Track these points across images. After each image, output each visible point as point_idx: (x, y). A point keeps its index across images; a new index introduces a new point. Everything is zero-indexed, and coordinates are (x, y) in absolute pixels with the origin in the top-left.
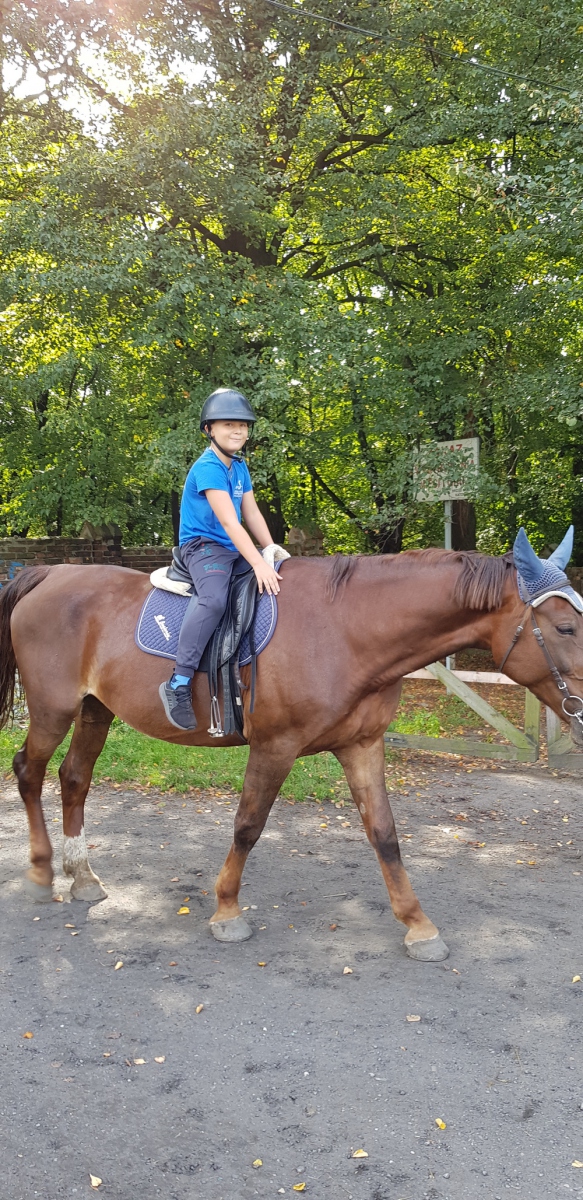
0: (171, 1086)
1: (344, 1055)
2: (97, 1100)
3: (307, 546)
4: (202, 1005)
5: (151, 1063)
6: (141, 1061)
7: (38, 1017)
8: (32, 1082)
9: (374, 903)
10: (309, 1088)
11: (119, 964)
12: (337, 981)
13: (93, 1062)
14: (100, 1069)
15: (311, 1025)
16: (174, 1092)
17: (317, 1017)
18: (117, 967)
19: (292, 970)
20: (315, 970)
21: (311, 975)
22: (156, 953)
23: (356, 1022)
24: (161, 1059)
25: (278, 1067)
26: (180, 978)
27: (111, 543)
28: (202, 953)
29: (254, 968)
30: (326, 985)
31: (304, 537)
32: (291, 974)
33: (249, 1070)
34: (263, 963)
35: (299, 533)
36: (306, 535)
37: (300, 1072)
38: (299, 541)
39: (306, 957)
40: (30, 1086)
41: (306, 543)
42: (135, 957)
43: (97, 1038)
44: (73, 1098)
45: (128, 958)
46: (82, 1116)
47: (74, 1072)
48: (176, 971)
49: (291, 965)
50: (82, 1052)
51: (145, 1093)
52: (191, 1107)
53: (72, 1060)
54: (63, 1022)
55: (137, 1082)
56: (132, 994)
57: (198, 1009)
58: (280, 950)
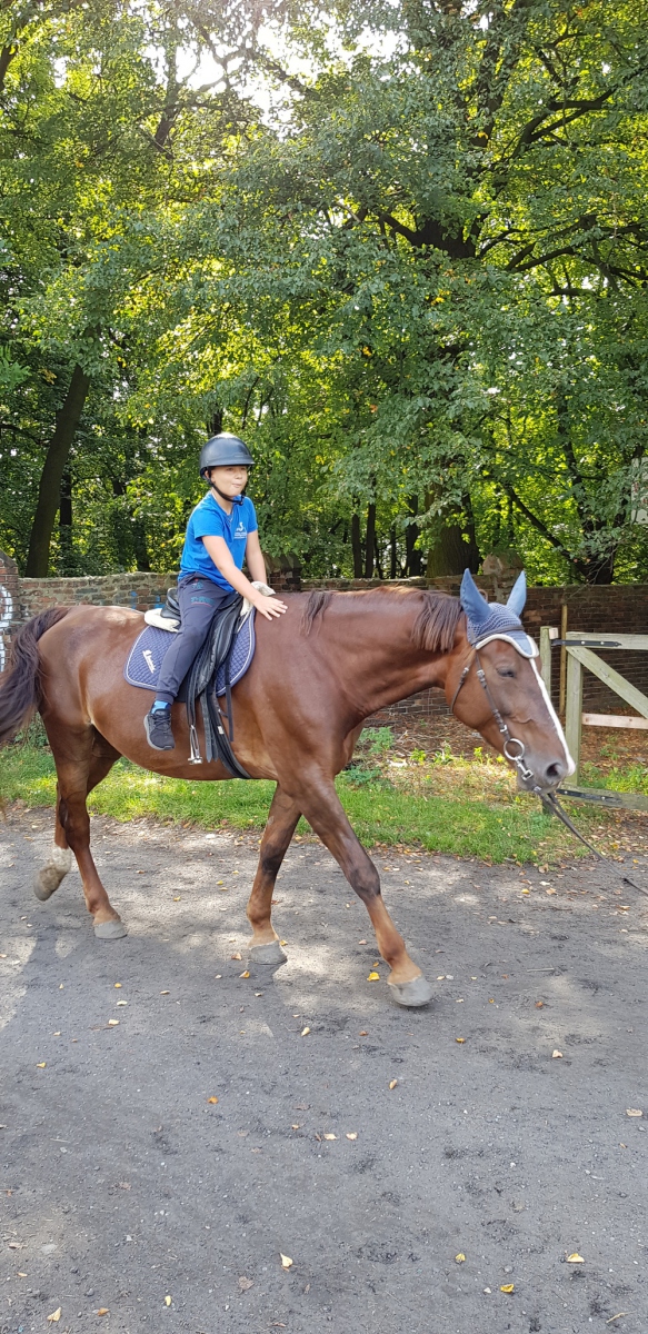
0: (364, 1166)
1: (555, 1147)
2: (286, 1175)
3: (505, 576)
4: (395, 1081)
5: (342, 1139)
6: (331, 1137)
7: (222, 1081)
8: (219, 1150)
9: (586, 981)
10: (516, 1181)
11: (306, 1030)
12: (545, 1065)
13: (281, 1133)
14: (289, 1142)
15: (517, 1111)
16: (368, 1172)
17: (524, 1103)
18: (304, 1033)
19: (495, 1049)
20: (520, 1051)
21: (516, 1056)
22: (345, 1021)
23: (568, 1111)
24: (353, 1136)
25: (481, 1154)
26: (371, 1050)
27: (290, 575)
28: (394, 1023)
29: (451, 1044)
30: (532, 1068)
31: (501, 566)
32: (493, 1053)
33: (449, 1155)
34: (462, 1040)
35: (495, 561)
36: (504, 564)
37: (505, 1163)
38: (495, 571)
39: (510, 1036)
40: (217, 1154)
41: (503, 573)
42: (322, 1024)
43: (284, 1107)
44: (261, 1170)
45: (315, 1024)
46: (271, 1191)
47: (261, 1142)
48: (367, 1041)
49: (493, 1043)
50: (269, 1122)
51: (336, 1171)
52: (387, 1191)
53: (260, 1130)
54: (249, 1089)
55: (328, 1159)
56: (321, 1063)
57: (392, 1085)
58: (480, 1026)
